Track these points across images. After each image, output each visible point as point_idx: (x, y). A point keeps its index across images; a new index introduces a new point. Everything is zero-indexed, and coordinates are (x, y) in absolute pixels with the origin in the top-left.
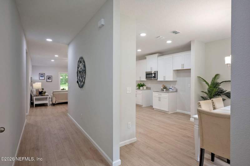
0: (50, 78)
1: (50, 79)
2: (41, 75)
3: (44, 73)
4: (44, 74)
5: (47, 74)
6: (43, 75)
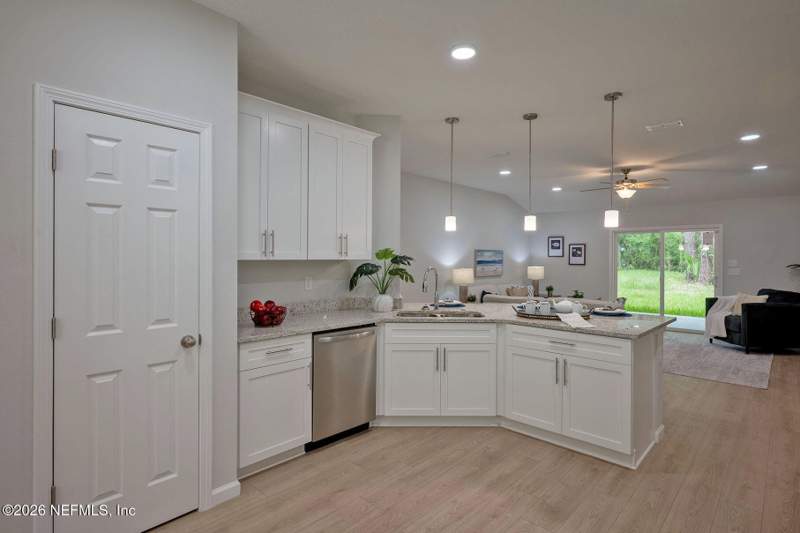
0: (579, 253)
1: (580, 256)
2: (553, 242)
3: (563, 234)
4: (561, 239)
5: (571, 238)
6: (559, 241)
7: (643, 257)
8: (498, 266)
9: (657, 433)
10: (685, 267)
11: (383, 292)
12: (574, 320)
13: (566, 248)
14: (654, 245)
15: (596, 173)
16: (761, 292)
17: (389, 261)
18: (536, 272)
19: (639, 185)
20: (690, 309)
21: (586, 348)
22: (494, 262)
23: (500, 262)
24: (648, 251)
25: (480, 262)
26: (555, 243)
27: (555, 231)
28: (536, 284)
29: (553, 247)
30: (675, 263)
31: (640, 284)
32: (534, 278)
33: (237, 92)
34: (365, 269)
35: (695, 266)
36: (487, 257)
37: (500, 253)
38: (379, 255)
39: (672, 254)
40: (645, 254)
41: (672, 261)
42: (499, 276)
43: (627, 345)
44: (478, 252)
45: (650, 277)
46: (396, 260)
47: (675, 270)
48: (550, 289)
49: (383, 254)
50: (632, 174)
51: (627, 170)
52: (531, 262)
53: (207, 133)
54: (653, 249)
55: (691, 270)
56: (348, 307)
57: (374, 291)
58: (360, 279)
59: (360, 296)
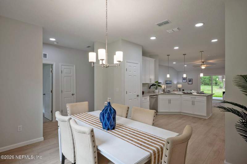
0: (191, 81)
7: (207, 82)
8: (171, 84)
9: (211, 114)
10: (219, 85)
11: (156, 89)
12: (195, 94)
13: (187, 80)
14: (210, 78)
17: (157, 83)
18: (180, 86)
20: (220, 96)
21: (198, 98)
22: (170, 83)
23: (171, 83)
24: (208, 80)
25: (166, 84)
28: (180, 89)
29: (184, 80)
30: (216, 83)
31: (206, 90)
32: (180, 87)
33: (142, 56)
34: (153, 85)
35: (222, 84)
36: (168, 82)
37: (171, 81)
38: (155, 82)
39: (215, 81)
40: (207, 81)
41: (215, 83)
42: (171, 87)
43: (206, 97)
44: (166, 81)
45: (209, 88)
47: (216, 85)
48: (183, 90)
49: (157, 82)
51: (203, 62)
52: (178, 83)
53: (139, 64)
54: (209, 80)
55: (221, 85)
56: (149, 92)
57: (154, 89)
58: (151, 87)
59: (151, 90)
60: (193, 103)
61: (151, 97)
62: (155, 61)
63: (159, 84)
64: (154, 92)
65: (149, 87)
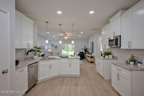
0: (56, 47)
3: (54, 44)
11: (35, 55)
13: (54, 46)
15: (62, 35)
16: (79, 52)
17: (36, 48)
19: (68, 37)
22: (43, 49)
26: (52, 45)
27: (52, 43)
32: (49, 51)
37: (44, 47)
38: (34, 48)
43: (79, 59)
46: (38, 48)
48: (52, 53)
50: (67, 35)
51: (66, 35)
56: (26, 59)
57: (33, 55)
58: (29, 53)
59: (29, 56)
60: (70, 65)
61: (30, 67)
62: (34, 23)
63: (39, 50)
64: (32, 58)
65: (26, 52)
